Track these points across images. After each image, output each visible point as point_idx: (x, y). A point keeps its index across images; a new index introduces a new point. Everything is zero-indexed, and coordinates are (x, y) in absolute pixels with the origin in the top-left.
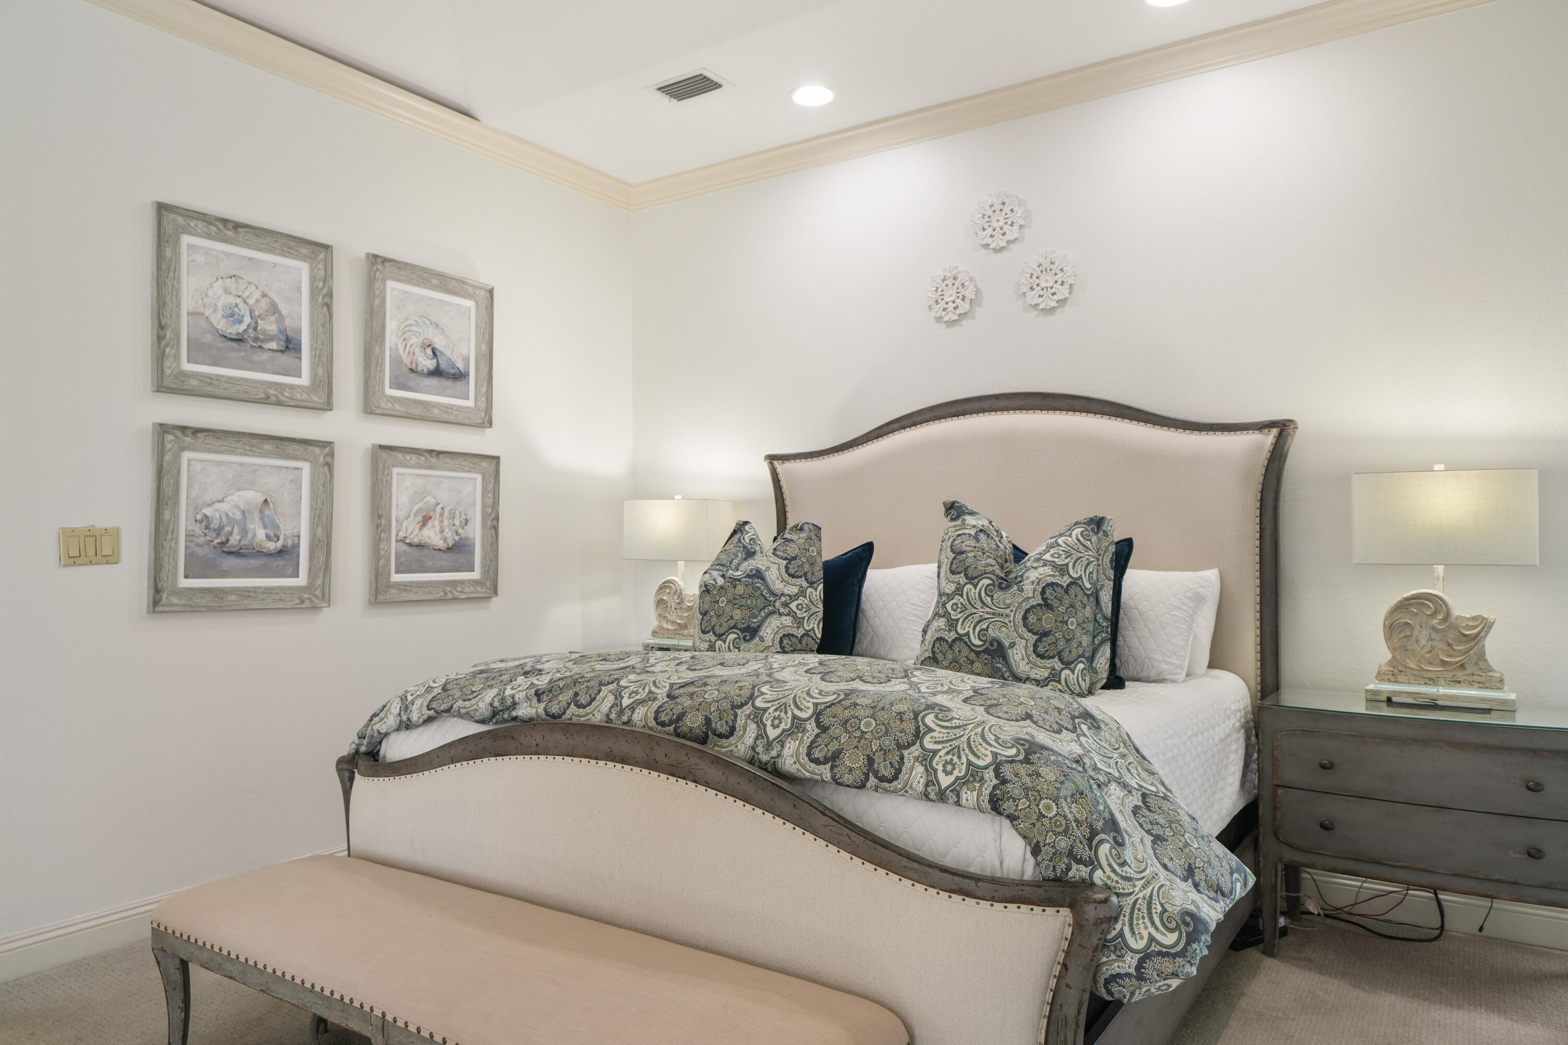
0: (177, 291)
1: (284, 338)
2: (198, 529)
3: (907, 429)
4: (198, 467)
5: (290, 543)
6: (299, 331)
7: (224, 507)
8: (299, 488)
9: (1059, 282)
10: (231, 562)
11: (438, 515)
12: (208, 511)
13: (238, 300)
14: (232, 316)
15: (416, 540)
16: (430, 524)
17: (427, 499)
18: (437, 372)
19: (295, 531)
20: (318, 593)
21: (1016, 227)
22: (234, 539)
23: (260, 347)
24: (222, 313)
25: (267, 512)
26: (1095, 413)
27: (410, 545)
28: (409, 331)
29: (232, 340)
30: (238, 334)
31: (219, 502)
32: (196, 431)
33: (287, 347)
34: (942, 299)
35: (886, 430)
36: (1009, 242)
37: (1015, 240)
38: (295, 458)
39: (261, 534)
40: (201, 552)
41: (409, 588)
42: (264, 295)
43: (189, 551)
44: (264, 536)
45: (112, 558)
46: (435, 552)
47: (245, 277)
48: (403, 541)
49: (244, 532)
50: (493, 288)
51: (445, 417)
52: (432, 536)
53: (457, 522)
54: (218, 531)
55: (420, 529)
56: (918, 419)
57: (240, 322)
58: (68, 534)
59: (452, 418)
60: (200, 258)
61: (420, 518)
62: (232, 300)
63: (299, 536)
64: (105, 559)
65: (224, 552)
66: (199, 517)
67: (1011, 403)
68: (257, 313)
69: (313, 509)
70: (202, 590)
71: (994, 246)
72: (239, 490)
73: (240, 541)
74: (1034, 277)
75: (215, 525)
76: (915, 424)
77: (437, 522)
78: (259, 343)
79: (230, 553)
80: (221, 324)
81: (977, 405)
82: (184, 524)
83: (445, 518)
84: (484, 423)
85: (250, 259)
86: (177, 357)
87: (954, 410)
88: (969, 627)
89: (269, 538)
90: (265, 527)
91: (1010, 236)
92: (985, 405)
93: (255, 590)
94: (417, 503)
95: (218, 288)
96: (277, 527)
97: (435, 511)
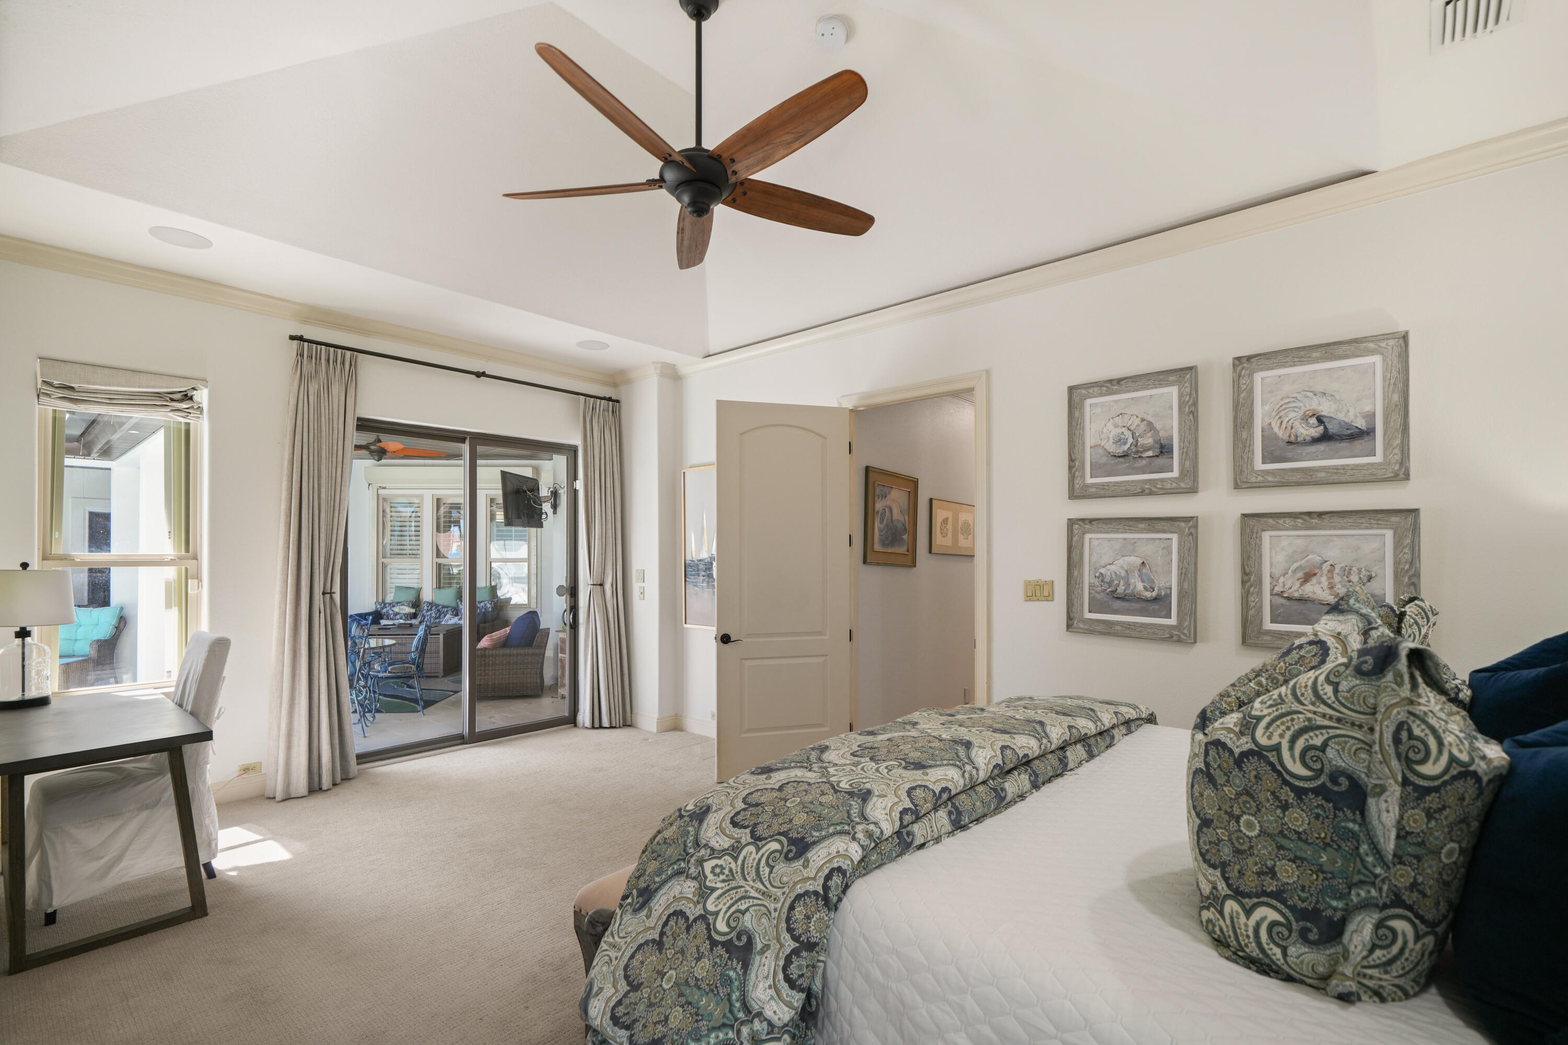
0: (1082, 436)
1: (1158, 446)
2: (1096, 582)
4: (1096, 543)
5: (1163, 593)
6: (1171, 438)
7: (1113, 568)
8: (1170, 553)
10: (1118, 604)
11: (1325, 572)
12: (1103, 571)
13: (1124, 429)
14: (1120, 441)
15: (1296, 595)
16: (1314, 580)
17: (1310, 557)
18: (1326, 437)
19: (1167, 585)
20: (1185, 631)
22: (1121, 589)
23: (1140, 457)
24: (1112, 441)
25: (1144, 571)
27: (1289, 599)
28: (1285, 409)
29: (1119, 457)
30: (1124, 452)
31: (1110, 564)
32: (1091, 521)
33: (1161, 452)
38: (1164, 532)
39: (1140, 586)
40: (1098, 596)
41: (1286, 637)
42: (1143, 420)
43: (1091, 596)
44: (1142, 587)
45: (1050, 597)
46: (1321, 606)
47: (1129, 412)
48: (1280, 594)
49: (1128, 584)
50: (1407, 333)
51: (1335, 478)
52: (1318, 590)
53: (1354, 578)
54: (1110, 584)
55: (1301, 585)
57: (1125, 443)
58: (1027, 584)
59: (1343, 478)
60: (1098, 410)
61: (1300, 574)
62: (1119, 430)
63: (1171, 588)
64: (1044, 598)
65: (1114, 597)
66: (1097, 575)
68: (1137, 434)
69: (1180, 569)
70: (1098, 621)
72: (1123, 556)
73: (1125, 590)
75: (1107, 579)
77: (1324, 579)
78: (1139, 455)
79: (1118, 598)
80: (1112, 448)
82: (1087, 579)
83: (1335, 575)
84: (1397, 475)
85: (1132, 399)
86: (1083, 476)
88: (1282, 736)
89: (1146, 589)
90: (1143, 581)
93: (1135, 624)
94: (1296, 561)
95: (1110, 425)
96: (1152, 581)
97: (1321, 568)
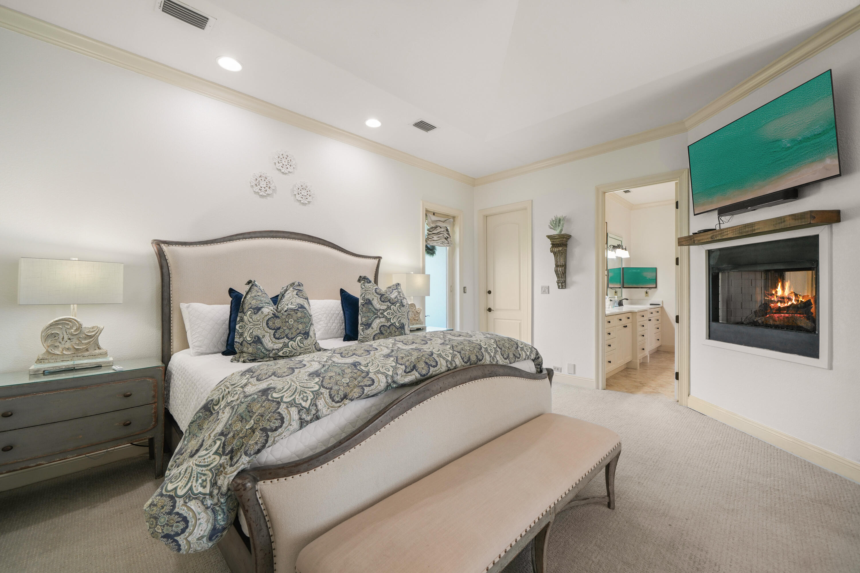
3: (247, 239)
9: (309, 195)
21: (292, 167)
26: (327, 246)
34: (259, 185)
35: (235, 238)
36: (289, 172)
37: (291, 172)
56: (253, 235)
67: (296, 237)
71: (283, 171)
74: (299, 190)
76: (252, 238)
81: (282, 235)
87: (271, 235)
91: (289, 170)
92: (286, 235)
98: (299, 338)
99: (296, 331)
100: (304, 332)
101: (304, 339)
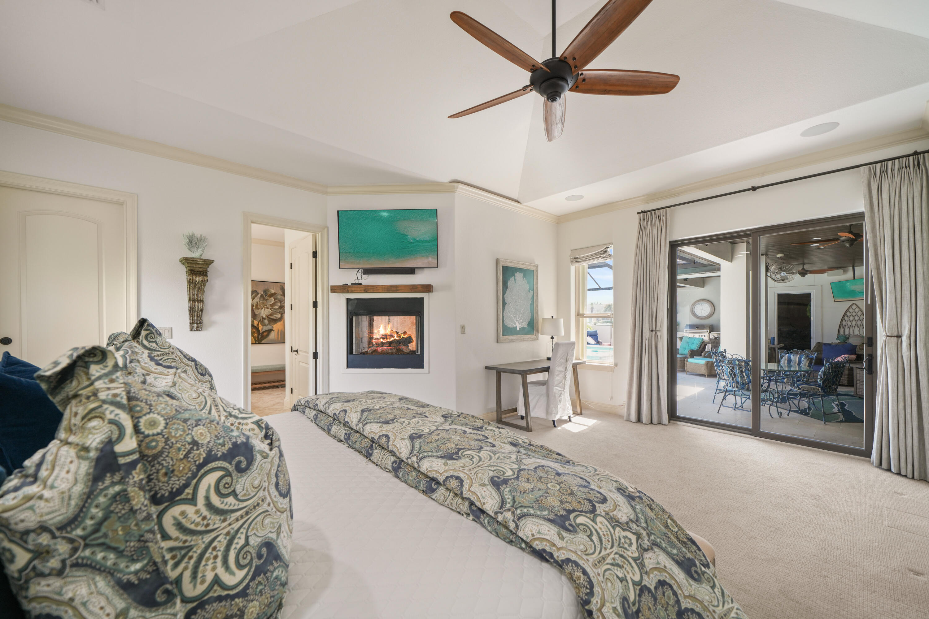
98: (211, 479)
99: (186, 456)
100: (229, 445)
101: (234, 474)
